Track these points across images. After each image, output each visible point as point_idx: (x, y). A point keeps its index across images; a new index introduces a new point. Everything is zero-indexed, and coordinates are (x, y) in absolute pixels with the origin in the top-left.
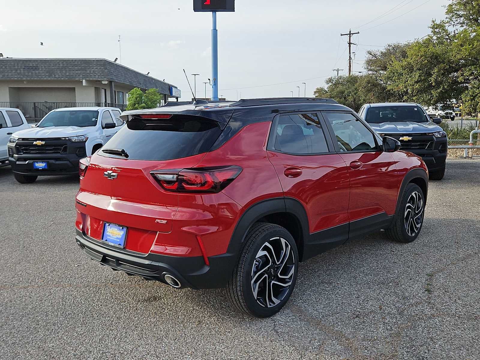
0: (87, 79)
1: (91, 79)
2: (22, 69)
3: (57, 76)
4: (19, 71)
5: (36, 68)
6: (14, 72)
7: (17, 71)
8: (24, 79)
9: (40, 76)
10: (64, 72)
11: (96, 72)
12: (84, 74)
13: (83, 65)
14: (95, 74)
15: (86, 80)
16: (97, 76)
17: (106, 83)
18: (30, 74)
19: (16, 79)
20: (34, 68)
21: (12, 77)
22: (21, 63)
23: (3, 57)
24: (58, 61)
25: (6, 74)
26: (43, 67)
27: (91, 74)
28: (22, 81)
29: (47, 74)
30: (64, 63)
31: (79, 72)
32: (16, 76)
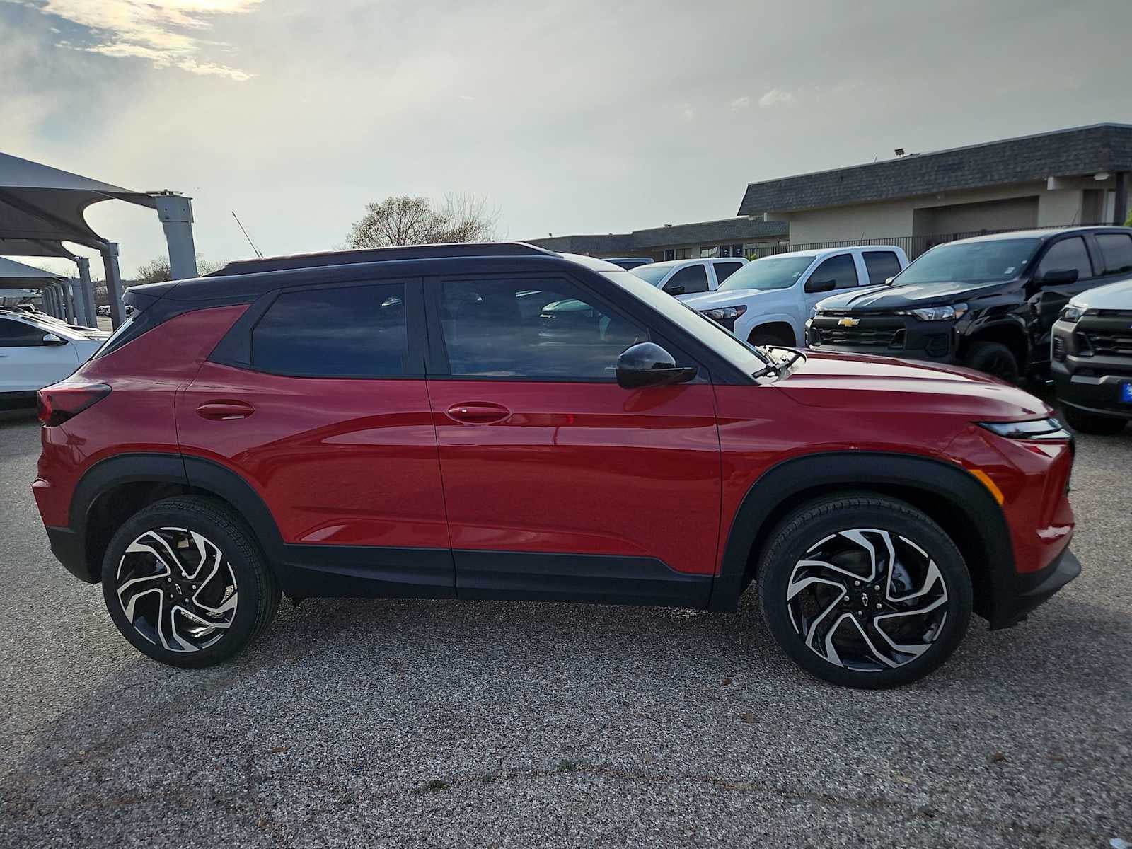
0: (1059, 174)
1: (1067, 173)
2: (933, 173)
3: (996, 177)
4: (926, 178)
5: (958, 166)
6: (919, 179)
7: (923, 177)
8: (935, 191)
9: (963, 182)
10: (1012, 166)
11: (1082, 157)
12: (1053, 165)
13: (1054, 146)
14: (1078, 162)
15: (1054, 177)
16: (1081, 166)
17: (1104, 177)
18: (946, 180)
19: (920, 192)
20: (956, 167)
21: (914, 191)
22: (934, 160)
23: (905, 155)
24: (1003, 146)
25: (905, 186)
26: (972, 164)
27: (1069, 163)
28: (933, 196)
29: (978, 176)
30: (1016, 147)
31: (1043, 161)
32: (921, 188)
